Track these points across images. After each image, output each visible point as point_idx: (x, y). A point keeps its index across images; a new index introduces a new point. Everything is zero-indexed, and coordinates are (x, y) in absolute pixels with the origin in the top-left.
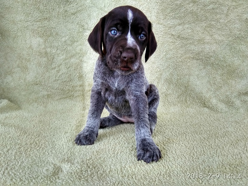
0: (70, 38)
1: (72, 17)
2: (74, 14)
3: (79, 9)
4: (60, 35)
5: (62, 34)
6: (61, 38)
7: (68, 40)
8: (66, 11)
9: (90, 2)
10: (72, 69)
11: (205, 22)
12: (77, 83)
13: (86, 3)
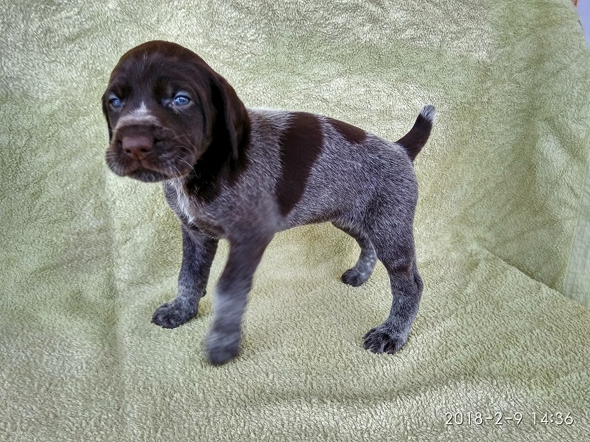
0: (66, 107)
1: (68, 49)
2: (73, 40)
3: (87, 27)
4: (36, 97)
5: (40, 94)
6: (39, 107)
7: (59, 110)
8: (49, 30)
9: (119, 9)
10: (75, 188)
11: (394, 69)
12: (91, 224)
13: (106, 9)
